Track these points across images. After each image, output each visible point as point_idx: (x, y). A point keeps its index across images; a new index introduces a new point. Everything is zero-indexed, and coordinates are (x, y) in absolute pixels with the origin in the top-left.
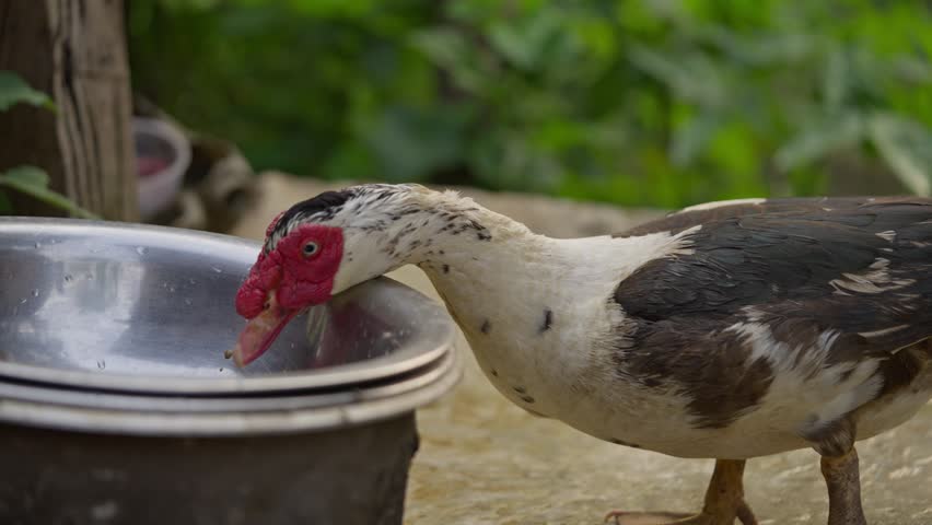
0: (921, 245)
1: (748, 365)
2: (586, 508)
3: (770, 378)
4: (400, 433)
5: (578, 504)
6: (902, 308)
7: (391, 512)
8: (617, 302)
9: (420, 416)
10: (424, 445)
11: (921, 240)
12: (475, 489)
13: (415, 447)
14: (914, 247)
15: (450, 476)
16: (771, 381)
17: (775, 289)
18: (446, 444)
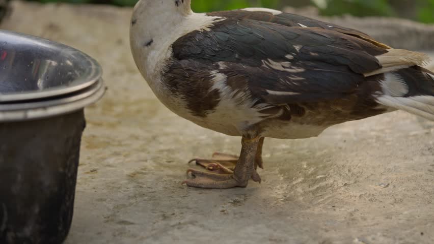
0: (313, 54)
1: (210, 91)
2: (165, 153)
3: (218, 99)
4: (77, 119)
5: (161, 151)
6: (291, 83)
7: (73, 156)
8: (172, 47)
9: (86, 112)
10: (88, 126)
11: (314, 52)
12: (113, 146)
13: (84, 126)
14: (310, 54)
15: (102, 140)
16: (220, 101)
17: (237, 56)
18: (99, 125)
